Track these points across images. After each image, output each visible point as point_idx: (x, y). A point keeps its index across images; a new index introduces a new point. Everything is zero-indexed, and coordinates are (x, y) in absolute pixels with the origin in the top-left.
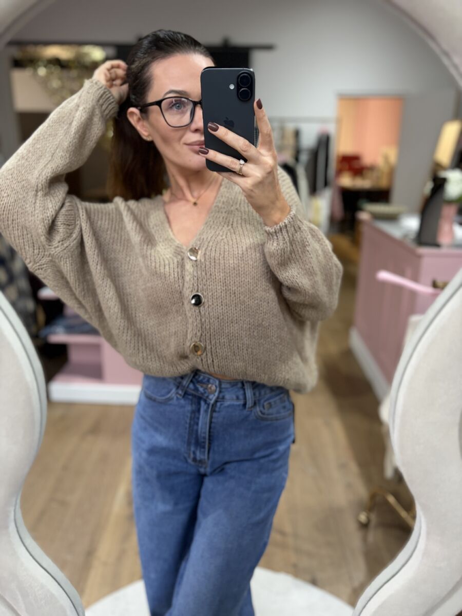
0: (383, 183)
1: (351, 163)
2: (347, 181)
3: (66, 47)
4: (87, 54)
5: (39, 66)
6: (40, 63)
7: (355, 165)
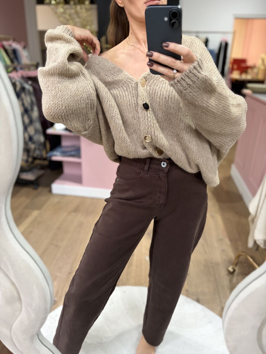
1: (240, 64)
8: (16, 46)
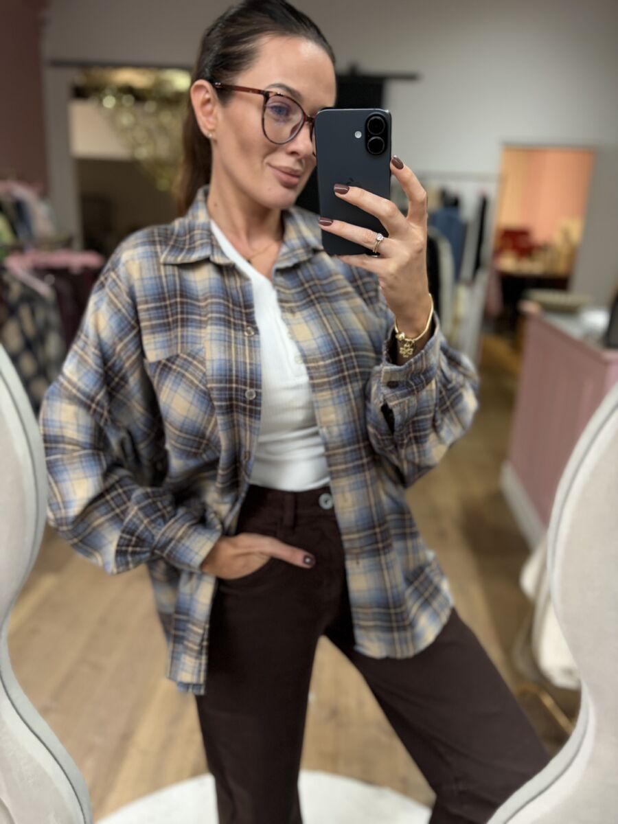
0: (560, 268)
1: (517, 240)
2: (509, 263)
4: (168, 82)
7: (522, 242)
8: (23, 192)
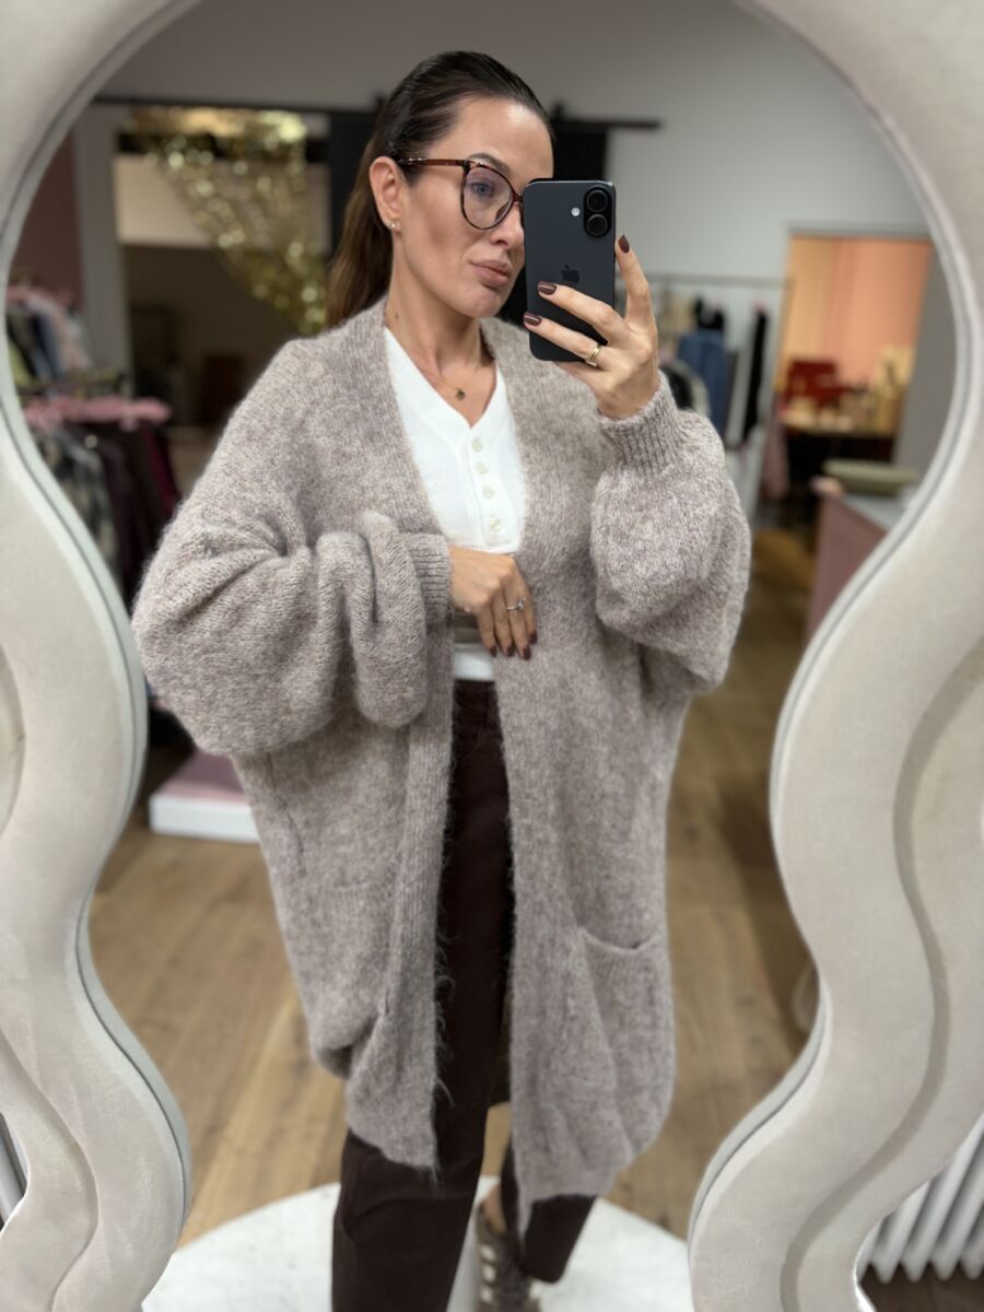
0: (881, 424)
1: (815, 379)
2: (801, 416)
3: (227, 114)
4: (271, 128)
5: (173, 150)
6: (176, 144)
7: (825, 381)
8: (41, 303)
